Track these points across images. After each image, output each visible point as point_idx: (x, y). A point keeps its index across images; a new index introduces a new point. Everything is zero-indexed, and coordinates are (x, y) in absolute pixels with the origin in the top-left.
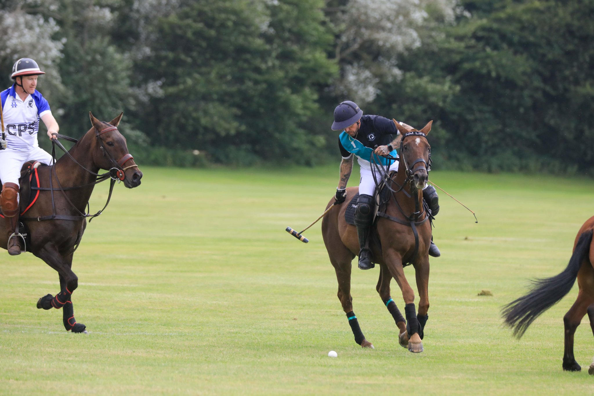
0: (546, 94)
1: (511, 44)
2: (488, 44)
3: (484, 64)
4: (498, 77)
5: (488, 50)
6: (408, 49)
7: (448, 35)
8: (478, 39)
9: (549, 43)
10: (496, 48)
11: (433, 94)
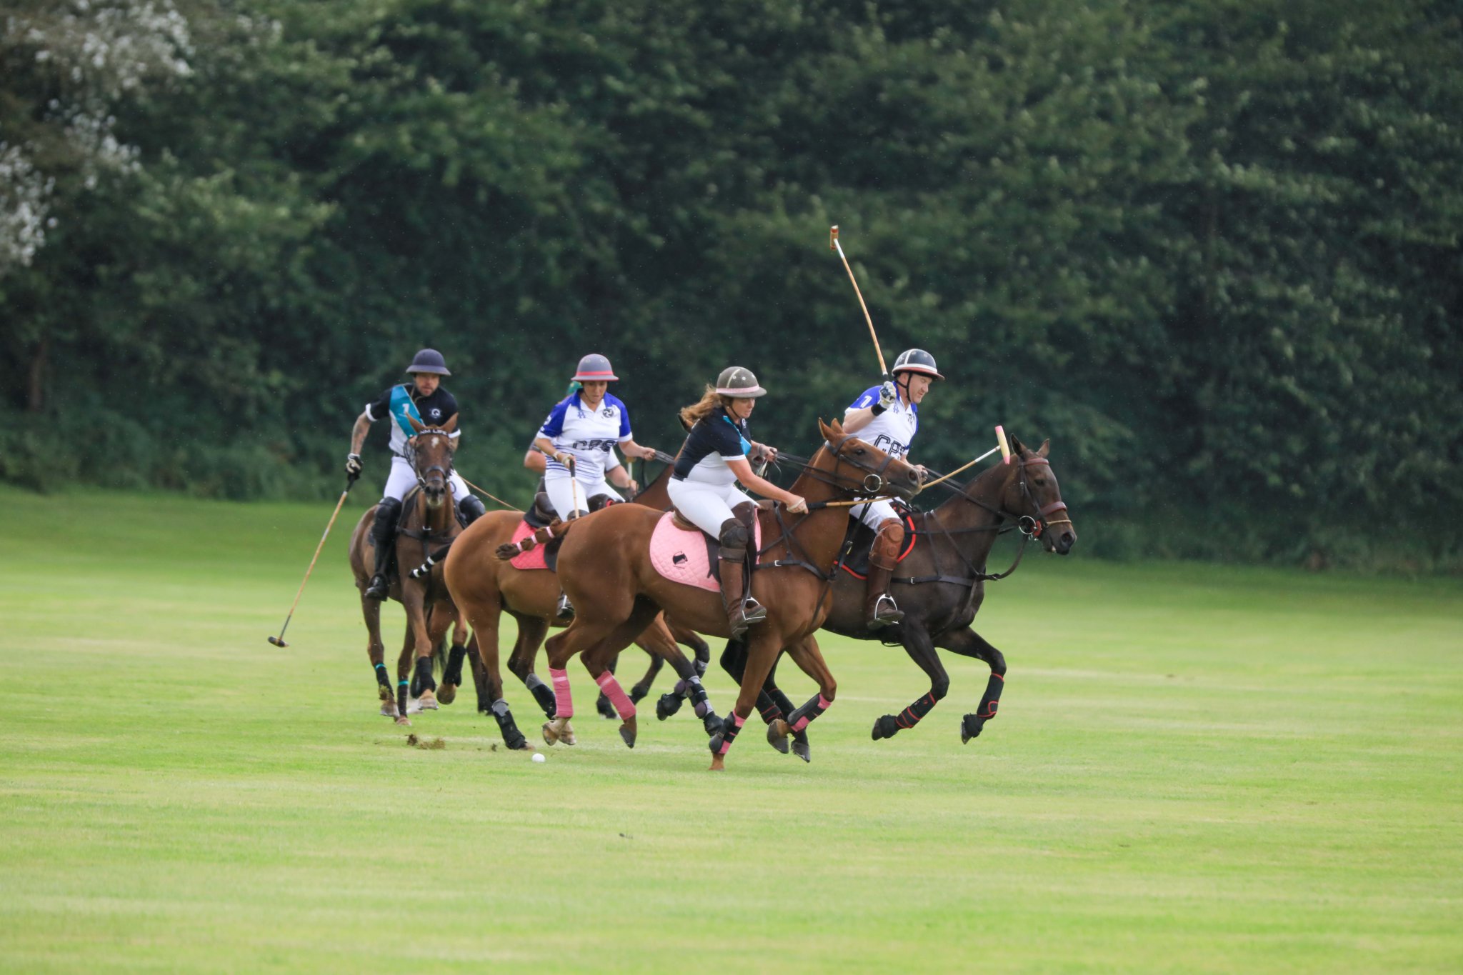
0: (629, 245)
1: (514, 63)
2: (433, 67)
3: (421, 137)
4: (469, 182)
5: (436, 87)
6: (155, 79)
7: (295, 32)
8: (403, 48)
9: (646, 62)
10: (461, 82)
11: (239, 233)
